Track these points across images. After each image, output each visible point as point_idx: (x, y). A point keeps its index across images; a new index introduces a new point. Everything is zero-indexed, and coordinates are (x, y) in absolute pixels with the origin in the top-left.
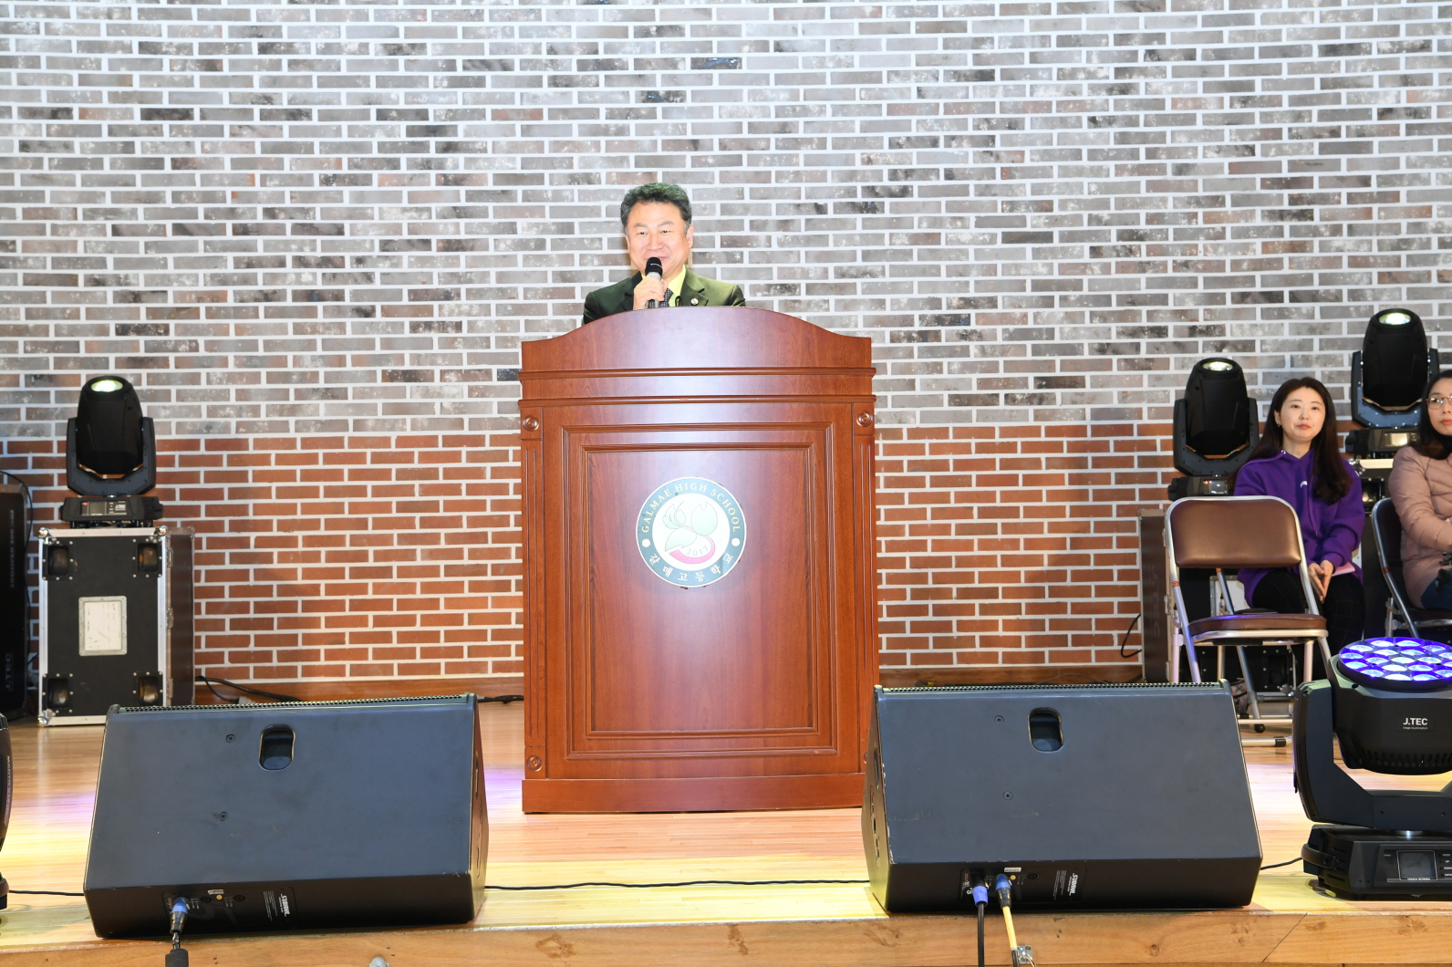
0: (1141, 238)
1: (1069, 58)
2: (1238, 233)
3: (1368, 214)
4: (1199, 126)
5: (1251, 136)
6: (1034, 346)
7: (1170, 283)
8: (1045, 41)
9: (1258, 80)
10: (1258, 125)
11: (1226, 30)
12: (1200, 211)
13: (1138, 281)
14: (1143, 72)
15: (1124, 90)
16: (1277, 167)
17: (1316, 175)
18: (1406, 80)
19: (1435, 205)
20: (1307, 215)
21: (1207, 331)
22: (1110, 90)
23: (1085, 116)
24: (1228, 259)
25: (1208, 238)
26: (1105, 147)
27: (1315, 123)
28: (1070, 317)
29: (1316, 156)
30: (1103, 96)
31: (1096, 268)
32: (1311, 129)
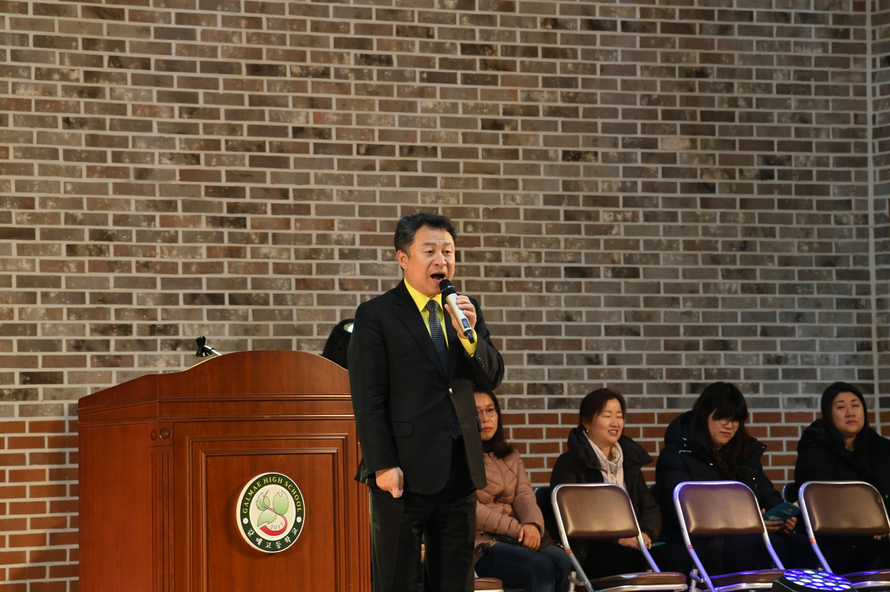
0: (110, 238)
1: (45, 58)
2: (190, 237)
3: (287, 224)
4: (155, 133)
5: (197, 145)
6: (19, 342)
7: (134, 283)
8: (23, 39)
9: (201, 92)
10: (202, 136)
11: (174, 43)
12: (158, 215)
13: (107, 279)
14: (108, 77)
15: (94, 93)
16: (216, 176)
17: (248, 186)
18: (312, 103)
19: (337, 219)
20: (241, 223)
21: (165, 330)
22: (81, 92)
23: (60, 116)
24: (180, 261)
25: (164, 241)
26: (78, 148)
27: (245, 137)
28: (52, 314)
29: (247, 168)
30: (75, 98)
31: (72, 266)
32: (243, 142)
